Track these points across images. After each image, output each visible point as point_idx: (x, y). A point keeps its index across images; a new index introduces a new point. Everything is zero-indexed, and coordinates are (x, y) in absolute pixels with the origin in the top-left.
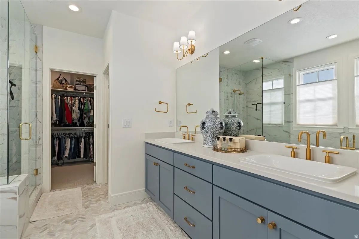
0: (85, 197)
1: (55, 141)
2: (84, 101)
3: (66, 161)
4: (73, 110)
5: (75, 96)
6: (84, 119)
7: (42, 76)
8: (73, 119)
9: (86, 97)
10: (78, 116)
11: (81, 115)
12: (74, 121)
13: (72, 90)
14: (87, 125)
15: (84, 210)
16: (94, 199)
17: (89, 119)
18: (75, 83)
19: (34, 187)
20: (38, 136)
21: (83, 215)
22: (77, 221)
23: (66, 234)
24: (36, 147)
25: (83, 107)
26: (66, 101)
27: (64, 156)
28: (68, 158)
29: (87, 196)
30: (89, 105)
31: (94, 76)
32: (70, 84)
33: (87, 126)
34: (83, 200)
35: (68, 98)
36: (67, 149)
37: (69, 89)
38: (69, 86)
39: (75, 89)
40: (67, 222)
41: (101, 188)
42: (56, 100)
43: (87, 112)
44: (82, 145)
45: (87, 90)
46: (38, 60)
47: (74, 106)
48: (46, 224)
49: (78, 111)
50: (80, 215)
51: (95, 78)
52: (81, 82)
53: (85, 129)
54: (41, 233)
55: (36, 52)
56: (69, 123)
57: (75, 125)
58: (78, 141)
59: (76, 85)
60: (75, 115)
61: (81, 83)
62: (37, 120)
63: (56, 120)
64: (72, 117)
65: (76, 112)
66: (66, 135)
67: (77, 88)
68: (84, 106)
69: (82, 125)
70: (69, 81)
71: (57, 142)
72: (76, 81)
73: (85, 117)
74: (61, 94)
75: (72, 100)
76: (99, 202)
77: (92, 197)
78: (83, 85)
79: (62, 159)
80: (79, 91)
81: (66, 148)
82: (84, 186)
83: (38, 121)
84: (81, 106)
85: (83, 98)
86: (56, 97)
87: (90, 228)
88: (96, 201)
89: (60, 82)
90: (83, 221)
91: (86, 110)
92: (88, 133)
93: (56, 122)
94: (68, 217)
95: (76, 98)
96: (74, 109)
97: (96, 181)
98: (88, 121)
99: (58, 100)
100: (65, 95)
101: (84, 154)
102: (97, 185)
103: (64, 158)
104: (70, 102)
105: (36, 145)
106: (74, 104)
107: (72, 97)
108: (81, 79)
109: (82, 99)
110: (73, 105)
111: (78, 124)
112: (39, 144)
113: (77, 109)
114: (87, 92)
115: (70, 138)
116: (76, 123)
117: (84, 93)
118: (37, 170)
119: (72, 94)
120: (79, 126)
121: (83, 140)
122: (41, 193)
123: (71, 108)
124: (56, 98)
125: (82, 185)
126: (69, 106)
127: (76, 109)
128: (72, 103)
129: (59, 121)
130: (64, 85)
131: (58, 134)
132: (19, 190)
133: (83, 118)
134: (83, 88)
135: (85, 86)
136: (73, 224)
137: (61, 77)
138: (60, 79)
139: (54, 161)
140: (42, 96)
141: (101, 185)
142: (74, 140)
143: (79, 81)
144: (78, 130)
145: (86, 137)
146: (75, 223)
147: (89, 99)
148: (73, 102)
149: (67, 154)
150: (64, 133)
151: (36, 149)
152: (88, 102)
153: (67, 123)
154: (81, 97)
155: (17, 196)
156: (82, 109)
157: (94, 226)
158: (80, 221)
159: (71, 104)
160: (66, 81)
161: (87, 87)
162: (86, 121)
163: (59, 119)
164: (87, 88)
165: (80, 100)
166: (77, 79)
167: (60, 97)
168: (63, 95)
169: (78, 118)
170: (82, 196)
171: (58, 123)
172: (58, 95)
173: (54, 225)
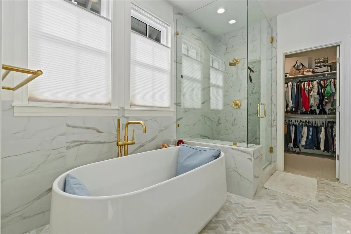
0: (320, 190)
1: (291, 128)
2: (325, 84)
3: (303, 150)
4: (311, 96)
5: (313, 80)
6: (326, 105)
7: (277, 63)
8: (311, 105)
9: (328, 79)
10: (318, 101)
11: (321, 101)
12: (313, 108)
13: (310, 74)
14: (330, 112)
15: (317, 201)
16: (333, 197)
17: (332, 106)
18: (314, 66)
19: (269, 162)
20: (273, 118)
21: (316, 206)
22: (306, 208)
23: (292, 212)
24: (271, 128)
25: (324, 91)
26: (303, 86)
27: (301, 145)
28: (305, 147)
29: (323, 190)
30: (332, 87)
31: (336, 46)
32: (308, 67)
33: (329, 114)
34: (317, 192)
35: (305, 83)
36: (304, 137)
37: (306, 74)
38: (306, 70)
39: (313, 72)
40: (295, 203)
41: (347, 190)
42: (292, 88)
43: (329, 97)
44: (322, 135)
45: (329, 70)
46: (273, 49)
47: (312, 91)
48: (275, 195)
49: (318, 96)
50: (311, 204)
51: (338, 48)
52: (322, 62)
53: (326, 118)
54: (270, 199)
55: (272, 43)
56: (306, 110)
57: (313, 112)
58: (317, 130)
59: (315, 68)
60: (314, 101)
61: (322, 64)
62: (272, 103)
63: (292, 107)
64: (309, 102)
65: (314, 97)
66: (303, 124)
67: (316, 70)
68: (325, 89)
69: (323, 112)
70: (306, 65)
71: (293, 129)
72: (315, 62)
73: (326, 103)
74: (298, 81)
75: (310, 84)
76: (341, 203)
77: (331, 194)
78: (325, 66)
79: (298, 147)
80: (319, 73)
81: (302, 137)
82: (322, 179)
83: (273, 105)
84: (321, 90)
85: (324, 80)
86: (293, 84)
87: (322, 223)
88: (336, 201)
89: (297, 69)
90: (314, 212)
91: (327, 93)
92: (331, 122)
93: (293, 109)
94: (297, 200)
95: (315, 82)
96: (311, 93)
97: (339, 179)
98: (332, 108)
99: (294, 87)
100: (302, 81)
101: (324, 146)
102: (340, 183)
103: (300, 147)
104: (308, 87)
105: (272, 126)
106: (312, 88)
107: (310, 81)
108: (321, 59)
109: (322, 81)
110: (310, 90)
111: (318, 111)
112: (274, 125)
113: (316, 94)
114: (330, 72)
115: (307, 126)
116: (315, 110)
117: (325, 75)
118: (272, 148)
119: (309, 79)
120: (319, 114)
121: (323, 129)
122: (275, 170)
123: (309, 93)
124: (292, 86)
125: (319, 178)
126: (306, 91)
127: (314, 94)
128: (310, 88)
129: (295, 107)
130: (301, 71)
131: (295, 122)
132: (253, 153)
133: (324, 103)
134: (325, 69)
135: (327, 65)
136: (301, 208)
137: (297, 64)
138: (296, 66)
139: (290, 148)
140: (277, 81)
141: (346, 186)
142: (311, 129)
143: (318, 63)
144: (318, 119)
145: (328, 127)
146: (304, 208)
147: (333, 80)
148: (311, 86)
149: (303, 142)
150: (300, 121)
151: (271, 129)
152: (331, 85)
153: (304, 110)
154: (321, 80)
155: (253, 159)
156: (322, 94)
157: (329, 225)
158: (310, 209)
159: (308, 89)
160: (303, 66)
161: (330, 66)
162: (328, 108)
163: (295, 105)
164: (329, 68)
165: (320, 84)
166: (316, 61)
167: (296, 83)
168: (300, 81)
169: (317, 104)
170: (317, 188)
171: (294, 110)
172: (294, 82)
173: (282, 200)
